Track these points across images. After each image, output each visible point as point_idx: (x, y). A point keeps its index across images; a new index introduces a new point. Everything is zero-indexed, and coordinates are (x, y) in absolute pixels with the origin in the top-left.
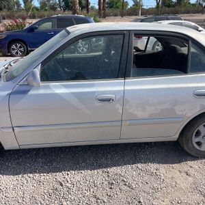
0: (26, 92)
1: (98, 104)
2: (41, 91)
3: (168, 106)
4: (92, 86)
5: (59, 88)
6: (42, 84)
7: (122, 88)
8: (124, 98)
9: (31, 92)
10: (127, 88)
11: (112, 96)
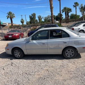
0: (29, 42)
1: (42, 45)
2: (32, 42)
3: (57, 45)
4: (41, 41)
5: (34, 42)
6: (31, 41)
7: (47, 41)
8: (47, 43)
9: (30, 42)
10: (48, 41)
11: (45, 43)
